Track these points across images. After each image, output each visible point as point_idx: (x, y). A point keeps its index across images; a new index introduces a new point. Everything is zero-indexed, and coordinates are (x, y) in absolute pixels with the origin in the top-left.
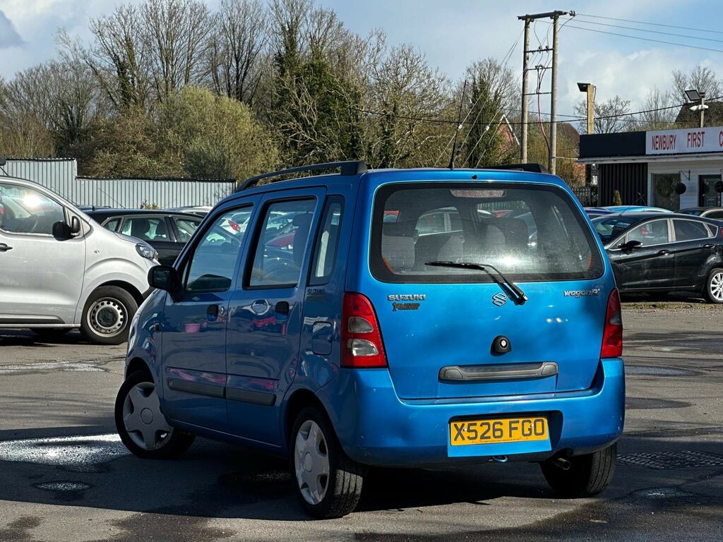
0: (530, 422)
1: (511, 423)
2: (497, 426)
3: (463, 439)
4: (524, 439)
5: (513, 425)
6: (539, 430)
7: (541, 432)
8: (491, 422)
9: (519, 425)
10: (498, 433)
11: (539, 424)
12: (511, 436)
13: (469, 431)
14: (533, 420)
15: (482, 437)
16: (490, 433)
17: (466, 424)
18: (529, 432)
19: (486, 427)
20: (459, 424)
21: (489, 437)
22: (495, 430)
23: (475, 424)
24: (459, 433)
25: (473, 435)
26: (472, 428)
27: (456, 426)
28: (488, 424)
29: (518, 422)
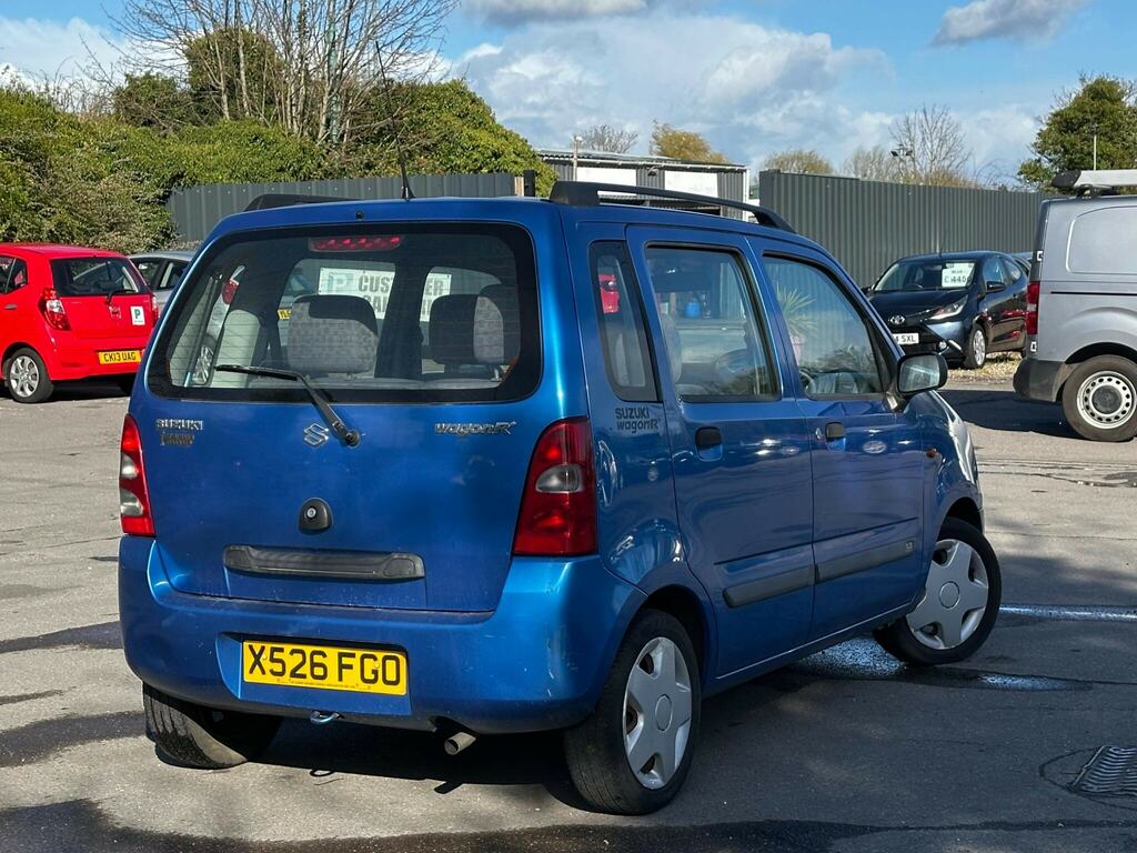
0: (375, 659)
1: (341, 655)
2: (318, 659)
3: (264, 672)
4: (364, 688)
5: (345, 661)
6: (391, 676)
7: (394, 679)
8: (308, 649)
9: (355, 662)
10: (319, 671)
11: (391, 664)
12: (340, 679)
13: (273, 660)
14: (380, 655)
15: (293, 674)
16: (305, 670)
17: (268, 646)
18: (372, 677)
19: (298, 658)
20: (257, 646)
21: (304, 676)
22: (313, 665)
23: (281, 650)
24: (257, 662)
25: (278, 667)
26: (277, 655)
27: (251, 647)
28: (302, 652)
29: (353, 656)
